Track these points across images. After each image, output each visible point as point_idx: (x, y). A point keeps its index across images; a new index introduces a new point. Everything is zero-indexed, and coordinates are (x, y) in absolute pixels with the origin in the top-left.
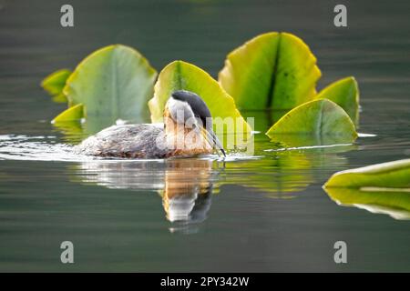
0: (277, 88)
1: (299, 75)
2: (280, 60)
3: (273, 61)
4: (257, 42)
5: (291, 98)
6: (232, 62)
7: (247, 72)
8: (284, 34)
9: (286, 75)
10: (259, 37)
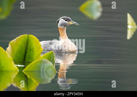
0: (27, 54)
1: (35, 50)
2: (28, 45)
3: (26, 45)
4: (20, 38)
5: (32, 58)
6: (11, 45)
7: (17, 48)
8: (30, 35)
9: (30, 50)
10: (21, 36)
